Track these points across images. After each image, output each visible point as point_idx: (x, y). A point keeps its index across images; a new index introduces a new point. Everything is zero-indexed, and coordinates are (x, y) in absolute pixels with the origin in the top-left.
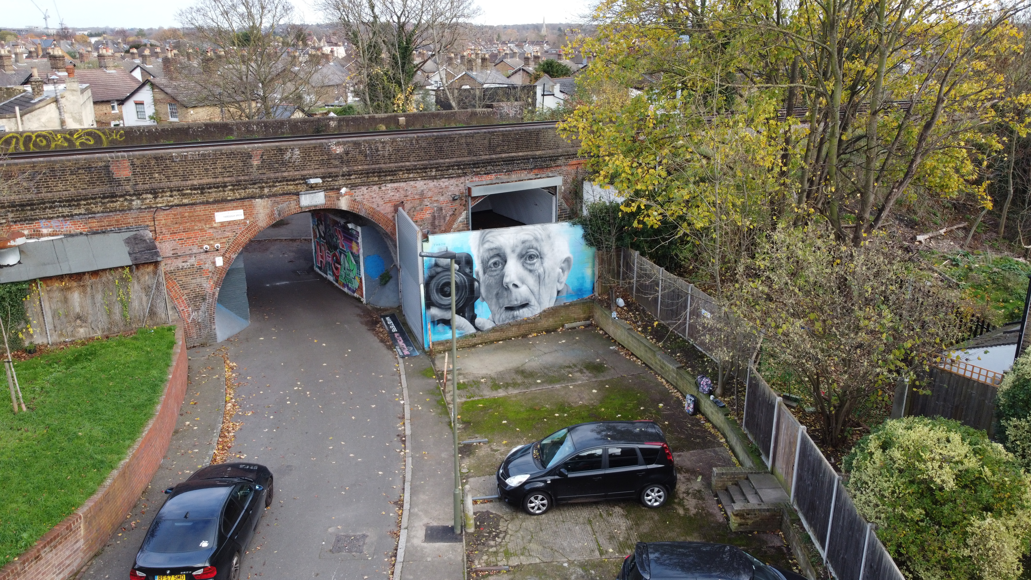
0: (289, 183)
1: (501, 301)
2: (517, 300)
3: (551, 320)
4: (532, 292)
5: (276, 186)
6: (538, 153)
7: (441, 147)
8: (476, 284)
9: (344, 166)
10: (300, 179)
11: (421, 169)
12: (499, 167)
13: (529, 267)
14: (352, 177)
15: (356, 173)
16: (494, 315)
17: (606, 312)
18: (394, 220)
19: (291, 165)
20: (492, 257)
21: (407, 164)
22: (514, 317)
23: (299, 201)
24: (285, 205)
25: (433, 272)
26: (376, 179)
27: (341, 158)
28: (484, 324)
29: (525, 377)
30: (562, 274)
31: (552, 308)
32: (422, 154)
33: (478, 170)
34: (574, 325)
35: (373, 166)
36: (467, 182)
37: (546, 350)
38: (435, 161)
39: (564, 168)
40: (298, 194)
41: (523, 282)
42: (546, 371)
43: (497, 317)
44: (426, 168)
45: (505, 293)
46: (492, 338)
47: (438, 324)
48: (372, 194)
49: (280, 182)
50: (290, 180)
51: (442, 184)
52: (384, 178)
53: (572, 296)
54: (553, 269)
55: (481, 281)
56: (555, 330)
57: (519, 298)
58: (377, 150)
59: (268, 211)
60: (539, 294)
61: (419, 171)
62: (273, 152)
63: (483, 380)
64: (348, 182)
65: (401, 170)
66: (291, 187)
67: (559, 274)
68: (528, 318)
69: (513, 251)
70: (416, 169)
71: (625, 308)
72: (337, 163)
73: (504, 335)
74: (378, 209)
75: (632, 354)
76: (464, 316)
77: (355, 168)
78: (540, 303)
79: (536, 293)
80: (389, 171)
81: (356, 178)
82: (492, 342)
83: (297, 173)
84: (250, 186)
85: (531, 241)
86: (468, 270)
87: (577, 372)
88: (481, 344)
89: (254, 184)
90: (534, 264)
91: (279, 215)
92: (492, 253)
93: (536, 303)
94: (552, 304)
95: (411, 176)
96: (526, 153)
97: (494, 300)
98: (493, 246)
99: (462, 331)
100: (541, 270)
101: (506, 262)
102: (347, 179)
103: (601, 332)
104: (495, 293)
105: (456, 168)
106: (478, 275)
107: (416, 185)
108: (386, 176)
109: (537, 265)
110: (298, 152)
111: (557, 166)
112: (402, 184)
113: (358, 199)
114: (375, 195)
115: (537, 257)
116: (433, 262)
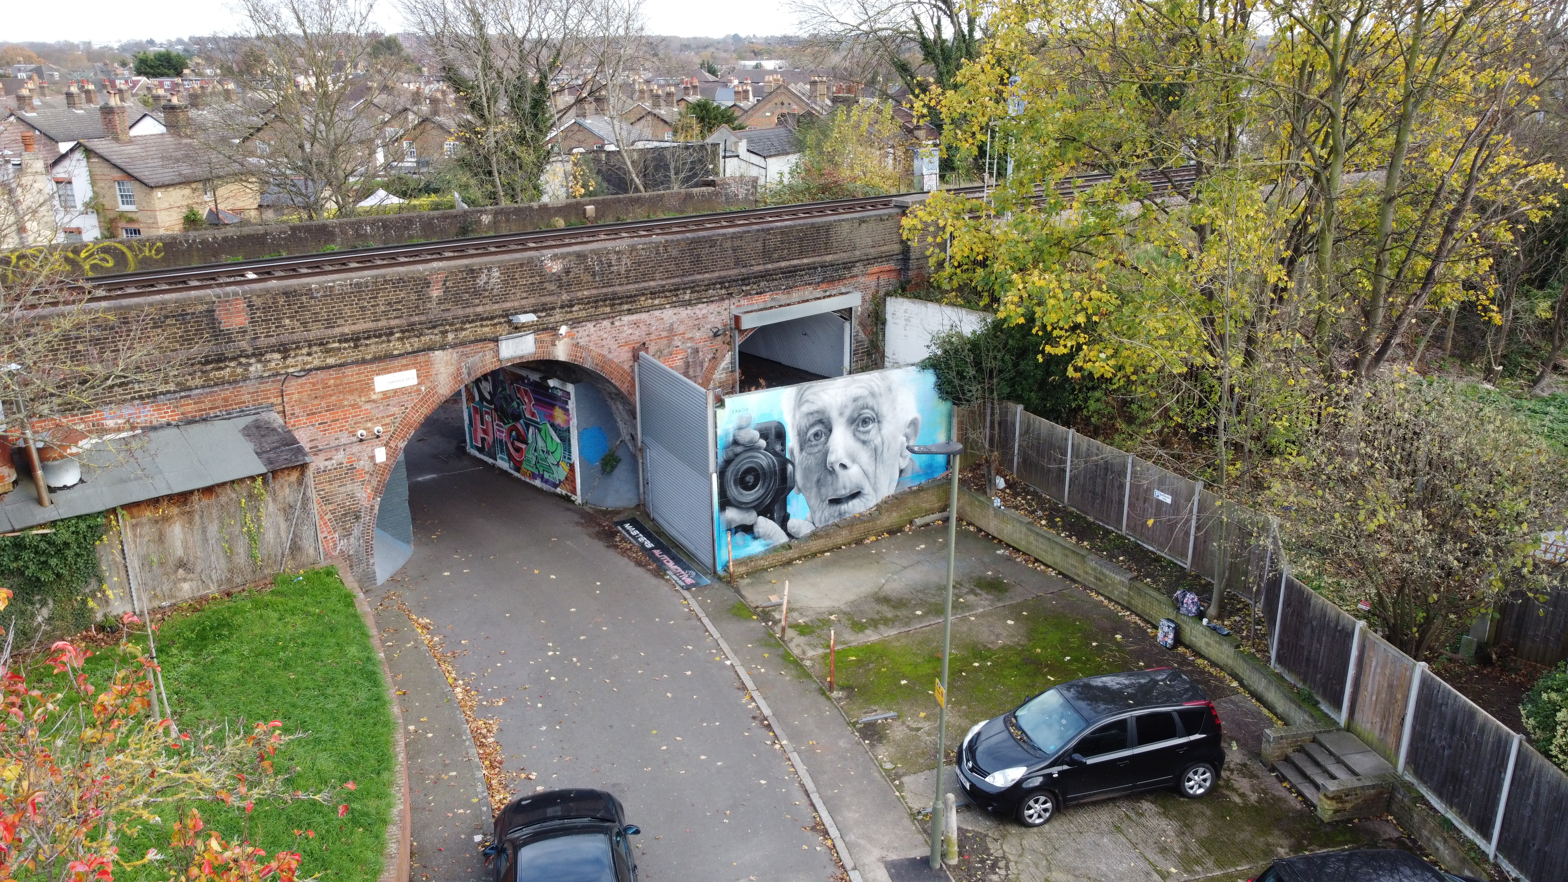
0: (484, 323)
1: (823, 491)
2: (845, 488)
3: (895, 514)
4: (866, 474)
5: (465, 329)
6: (829, 258)
7: (698, 255)
9: (563, 292)
10: (501, 316)
11: (670, 291)
12: (776, 283)
13: (862, 437)
14: (574, 309)
15: (580, 301)
16: (813, 512)
17: (981, 498)
18: (633, 371)
19: (487, 294)
20: (812, 425)
21: (652, 284)
22: (840, 514)
23: (498, 351)
24: (477, 358)
25: (731, 454)
26: (608, 309)
27: (559, 279)
28: (799, 527)
29: (894, 607)
30: (906, 444)
31: (895, 497)
32: (672, 267)
33: (748, 288)
34: (928, 519)
35: (604, 290)
36: (732, 307)
37: (904, 562)
38: (690, 278)
39: (862, 279)
40: (496, 340)
41: (854, 461)
42: (920, 595)
43: (818, 515)
44: (678, 290)
45: (829, 478)
46: (814, 549)
47: (736, 532)
48: (601, 333)
49: (473, 321)
50: (487, 319)
51: (698, 312)
52: (618, 308)
53: (919, 476)
54: (894, 437)
55: (797, 462)
56: (900, 530)
57: (848, 485)
58: (610, 265)
59: (452, 369)
60: (875, 477)
61: (668, 294)
62: (460, 276)
63: (833, 617)
64: (569, 316)
65: (643, 294)
66: (486, 329)
67: (902, 444)
68: (861, 514)
69: (841, 414)
70: (663, 292)
71: (1008, 491)
72: (552, 287)
73: (830, 543)
74: (610, 356)
75: (1037, 560)
76: (772, 518)
77: (579, 294)
78: (875, 490)
79: (871, 476)
80: (627, 297)
81: (580, 310)
82: (814, 555)
83: (496, 306)
84: (427, 331)
85: (865, 398)
86: (778, 448)
87: (967, 593)
88: (799, 558)
89: (434, 327)
90: (868, 432)
91: (469, 374)
92: (812, 419)
93: (871, 490)
94: (893, 490)
95: (657, 302)
96: (812, 260)
97: (814, 490)
98: (814, 408)
99: (769, 541)
100: (878, 441)
101: (831, 431)
102: (567, 312)
103: (972, 529)
104: (815, 479)
105: (718, 286)
106: (792, 453)
107: (663, 316)
108: (621, 304)
109: (873, 432)
110: (497, 274)
111: (852, 277)
112: (644, 316)
113: (582, 342)
114: (605, 336)
115: (873, 420)
116: (731, 439)
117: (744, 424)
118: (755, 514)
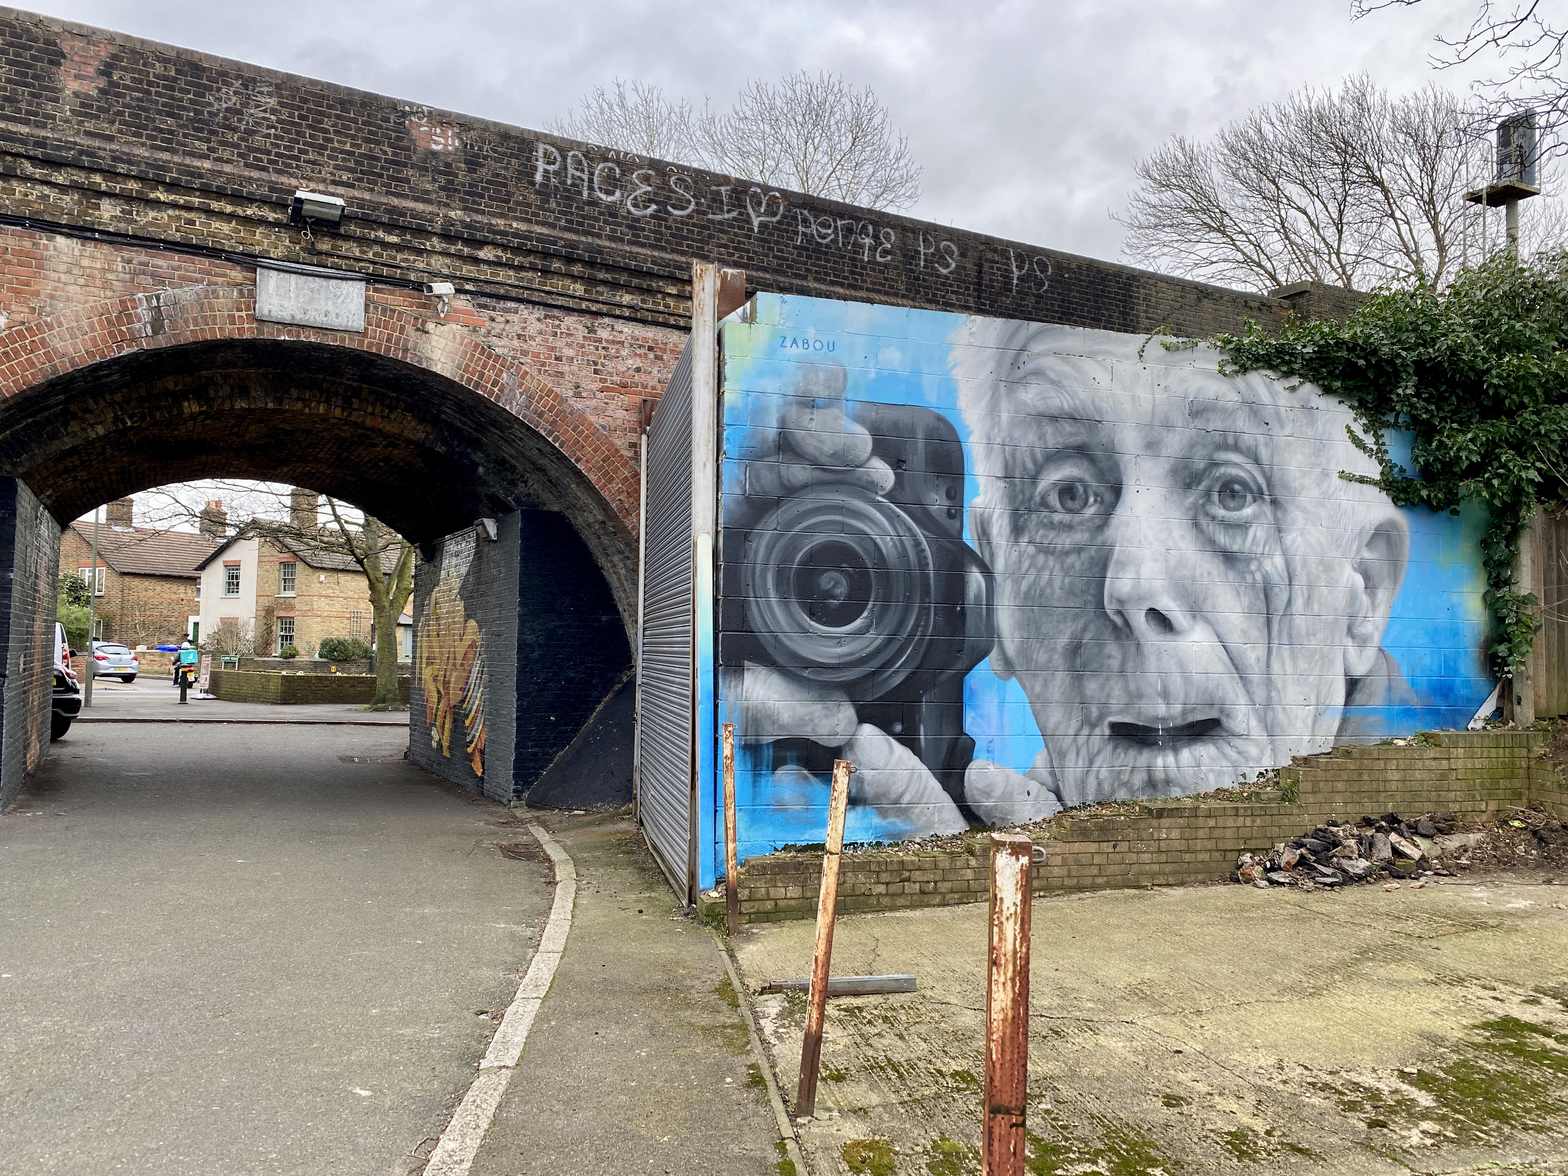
0: (215, 205)
1: (1091, 687)
2: (1165, 694)
4: (1236, 666)
8: (975, 579)
9: (457, 203)
13: (1223, 539)
14: (483, 254)
15: (500, 240)
16: (1056, 756)
18: (637, 457)
20: (1055, 457)
22: (1151, 784)
23: (252, 295)
24: (187, 294)
25: (768, 480)
26: (579, 289)
27: (448, 170)
28: (1007, 796)
30: (1364, 598)
35: (571, 237)
40: (250, 263)
41: (1196, 611)
43: (1073, 768)
45: (1112, 648)
47: (777, 764)
48: (559, 343)
49: (173, 186)
50: (220, 194)
52: (606, 294)
54: (1327, 567)
55: (999, 566)
57: (1176, 683)
58: (590, 185)
59: (108, 299)
60: (1269, 683)
62: (159, 68)
64: (465, 269)
66: (226, 228)
67: (1353, 596)
68: (1219, 790)
69: (1152, 446)
72: (427, 184)
74: (578, 405)
76: (908, 740)
77: (500, 223)
78: (1269, 728)
79: (1255, 676)
80: (626, 269)
81: (498, 264)
83: (255, 174)
85: (1228, 413)
86: (937, 502)
90: (1242, 527)
91: (157, 325)
92: (1054, 438)
93: (1254, 723)
94: (1325, 742)
97: (1060, 681)
98: (1058, 401)
100: (1274, 564)
101: (1117, 491)
102: (460, 257)
104: (1063, 641)
106: (984, 533)
108: (614, 285)
109: (1258, 532)
110: (272, 102)
113: (501, 347)
114: (569, 352)
115: (1259, 495)
116: (771, 432)
117: (819, 390)
118: (847, 712)
